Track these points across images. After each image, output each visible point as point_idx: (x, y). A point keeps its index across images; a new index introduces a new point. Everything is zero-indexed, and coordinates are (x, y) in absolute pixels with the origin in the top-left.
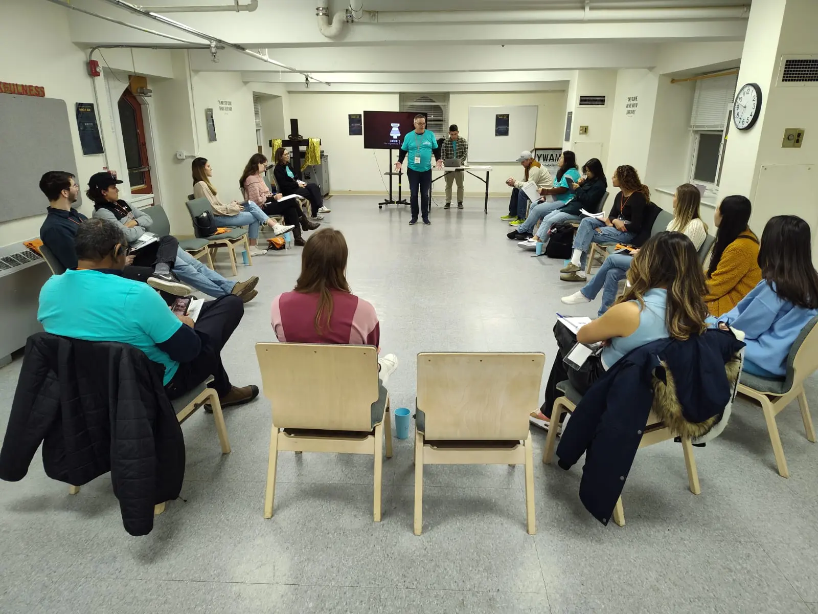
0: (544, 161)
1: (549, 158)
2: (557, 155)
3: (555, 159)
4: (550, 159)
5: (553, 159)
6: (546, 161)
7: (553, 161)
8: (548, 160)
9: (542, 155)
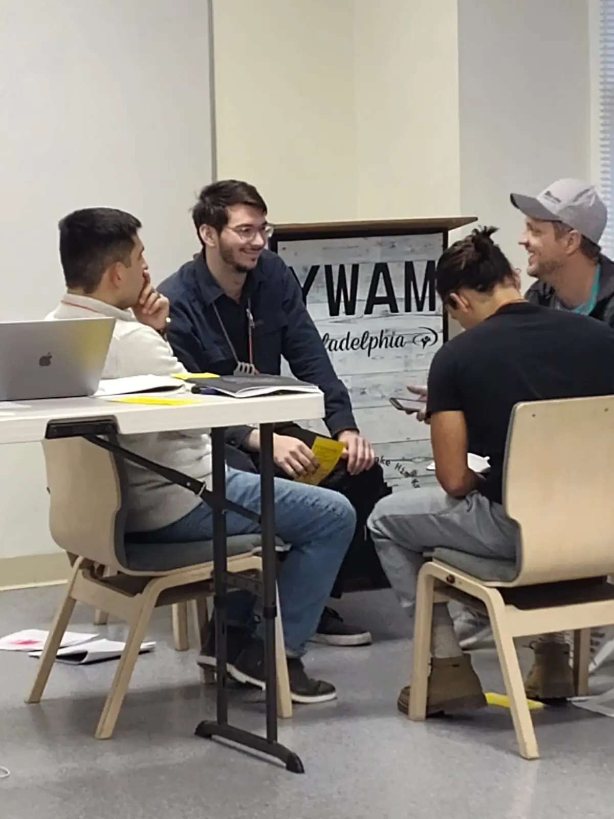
0: (334, 311)
1: (362, 294)
2: (409, 267)
3: (400, 294)
4: (373, 301)
5: (390, 300)
6: (350, 310)
7: (394, 309)
8: (360, 307)
9: (321, 274)
